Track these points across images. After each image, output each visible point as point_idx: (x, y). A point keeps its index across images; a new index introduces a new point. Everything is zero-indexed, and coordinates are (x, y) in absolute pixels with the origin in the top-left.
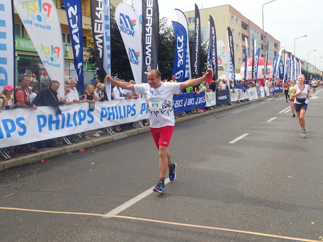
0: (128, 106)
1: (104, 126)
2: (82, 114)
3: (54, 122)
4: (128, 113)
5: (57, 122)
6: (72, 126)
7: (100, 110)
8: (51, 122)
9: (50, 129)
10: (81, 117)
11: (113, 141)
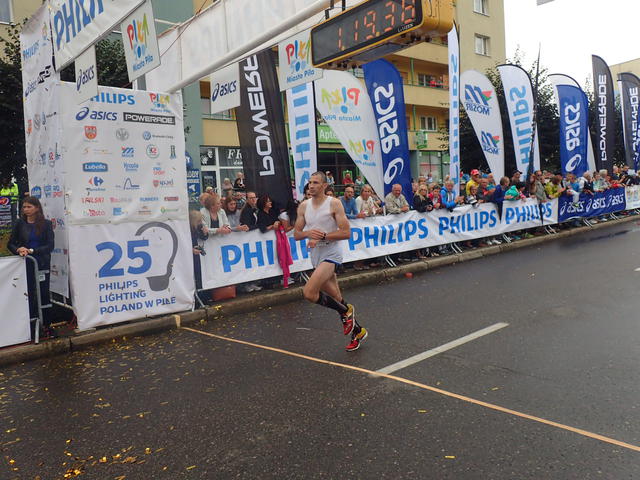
0: (482, 213)
1: (446, 242)
2: (410, 226)
3: (371, 237)
4: (482, 223)
5: (375, 237)
6: (394, 241)
7: (438, 221)
8: (368, 236)
9: (368, 246)
10: (408, 230)
11: (459, 262)
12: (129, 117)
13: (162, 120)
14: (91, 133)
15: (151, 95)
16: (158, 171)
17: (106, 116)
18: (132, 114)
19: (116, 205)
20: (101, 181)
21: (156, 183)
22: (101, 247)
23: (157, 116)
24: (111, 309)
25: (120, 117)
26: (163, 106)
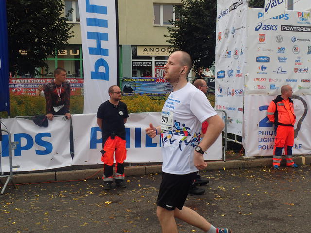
12: (284, 28)
13: (304, 29)
14: (262, 39)
15: (299, 13)
16: (298, 62)
17: (271, 28)
18: (286, 26)
19: (272, 83)
20: (265, 68)
21: (296, 70)
22: (261, 109)
23: (300, 27)
24: (264, 147)
25: (279, 28)
26: (306, 20)
